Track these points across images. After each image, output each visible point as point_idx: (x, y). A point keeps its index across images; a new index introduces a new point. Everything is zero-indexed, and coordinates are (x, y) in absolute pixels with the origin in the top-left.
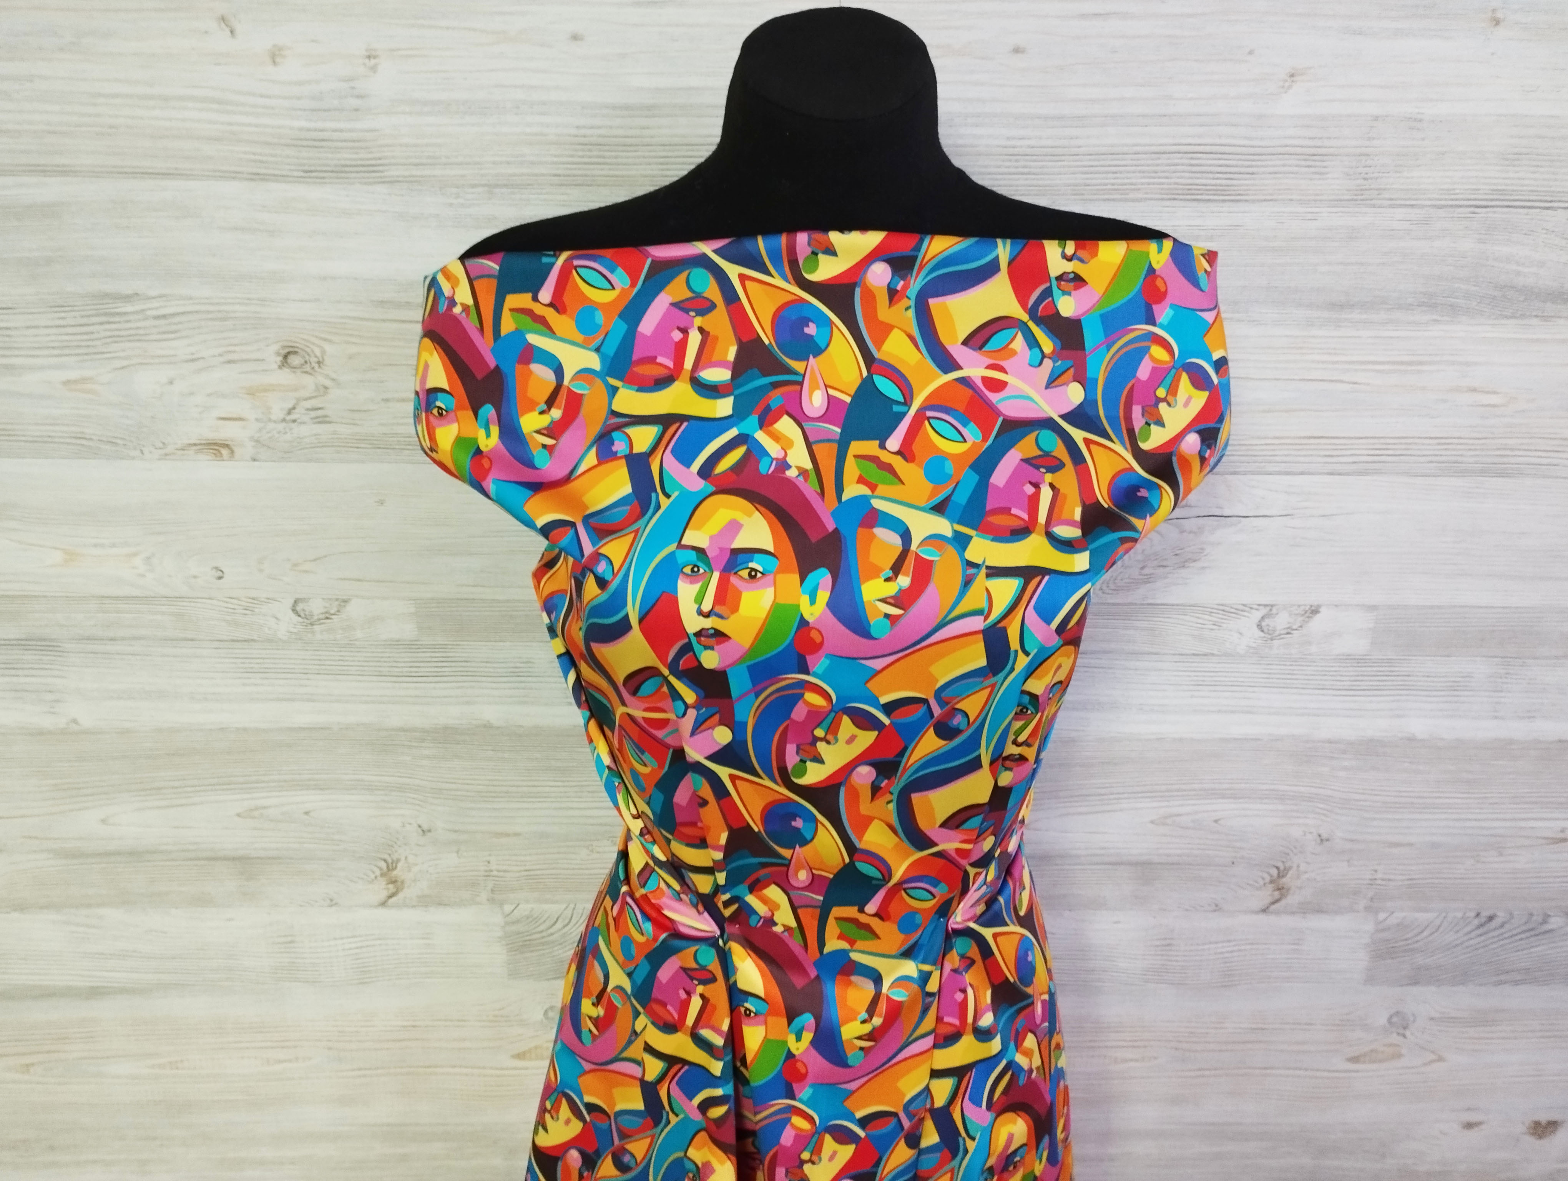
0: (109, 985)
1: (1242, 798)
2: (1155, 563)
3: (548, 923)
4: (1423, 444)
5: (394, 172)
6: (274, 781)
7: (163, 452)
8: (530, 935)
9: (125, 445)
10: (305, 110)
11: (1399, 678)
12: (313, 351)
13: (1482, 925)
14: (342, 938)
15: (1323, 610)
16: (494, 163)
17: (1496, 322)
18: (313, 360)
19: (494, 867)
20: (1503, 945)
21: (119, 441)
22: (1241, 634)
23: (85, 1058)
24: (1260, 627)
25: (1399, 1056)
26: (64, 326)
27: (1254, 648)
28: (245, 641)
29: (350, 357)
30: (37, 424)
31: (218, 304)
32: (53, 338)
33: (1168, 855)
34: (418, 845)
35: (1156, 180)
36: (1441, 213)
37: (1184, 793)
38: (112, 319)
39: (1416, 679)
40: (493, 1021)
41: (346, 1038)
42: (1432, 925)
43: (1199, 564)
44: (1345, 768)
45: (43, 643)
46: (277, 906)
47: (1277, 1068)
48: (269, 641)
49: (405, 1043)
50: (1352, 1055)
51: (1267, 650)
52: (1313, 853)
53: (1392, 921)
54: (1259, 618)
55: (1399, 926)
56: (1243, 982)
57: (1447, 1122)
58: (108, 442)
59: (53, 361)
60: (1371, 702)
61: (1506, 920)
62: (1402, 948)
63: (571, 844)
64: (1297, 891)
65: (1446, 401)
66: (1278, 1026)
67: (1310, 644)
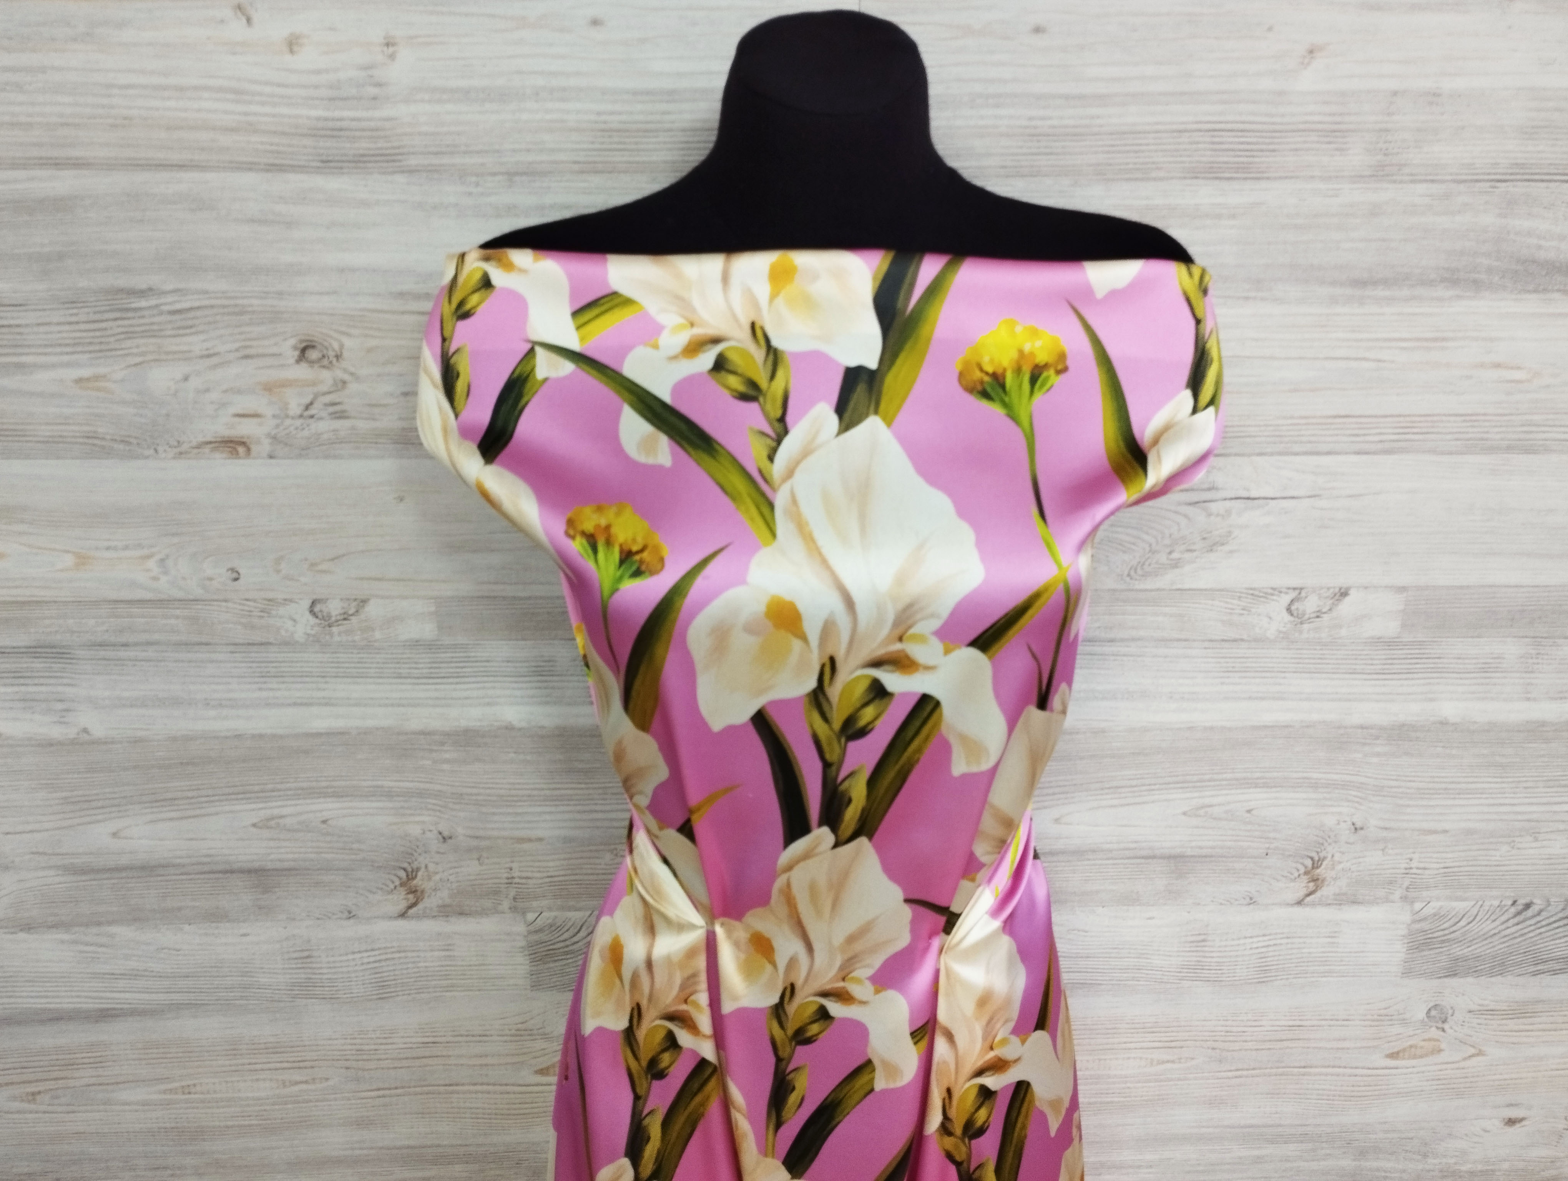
0: (119, 1006)
1: (1276, 786)
2: (1183, 547)
3: (571, 932)
4: (1449, 422)
5: (413, 161)
6: (290, 789)
7: (178, 450)
8: (554, 944)
9: (138, 444)
10: (322, 99)
11: (1430, 661)
12: (330, 344)
13: (1519, 913)
14: (360, 952)
15: (1352, 592)
16: (514, 151)
17: (1519, 296)
18: (331, 354)
19: (516, 874)
20: (1541, 933)
21: (132, 440)
22: (1270, 618)
24: (1289, 610)
25: (1440, 1051)
26: (77, 323)
27: (1284, 633)
29: (370, 350)
30: (47, 424)
31: (234, 298)
32: (65, 335)
33: (1201, 848)
34: (438, 853)
35: (1179, 159)
36: (1462, 187)
37: (1217, 783)
38: (124, 315)
39: (1445, 661)
40: (517, 1036)
41: (365, 1057)
42: (1469, 914)
43: (1226, 548)
44: (1378, 755)
45: (54, 650)
46: (294, 919)
47: (1316, 1067)
48: (286, 643)
49: (425, 1061)
50: (1391, 1051)
51: (1297, 635)
52: (1347, 843)
53: (1429, 911)
54: (1289, 601)
55: (1435, 915)
56: (1279, 978)
57: (1490, 1119)
58: (122, 441)
59: (66, 358)
60: (1402, 686)
61: (1542, 907)
62: (1440, 939)
63: (595, 848)
64: (1333, 882)
65: (1471, 377)
66: (1316, 1023)
67: (1340, 627)
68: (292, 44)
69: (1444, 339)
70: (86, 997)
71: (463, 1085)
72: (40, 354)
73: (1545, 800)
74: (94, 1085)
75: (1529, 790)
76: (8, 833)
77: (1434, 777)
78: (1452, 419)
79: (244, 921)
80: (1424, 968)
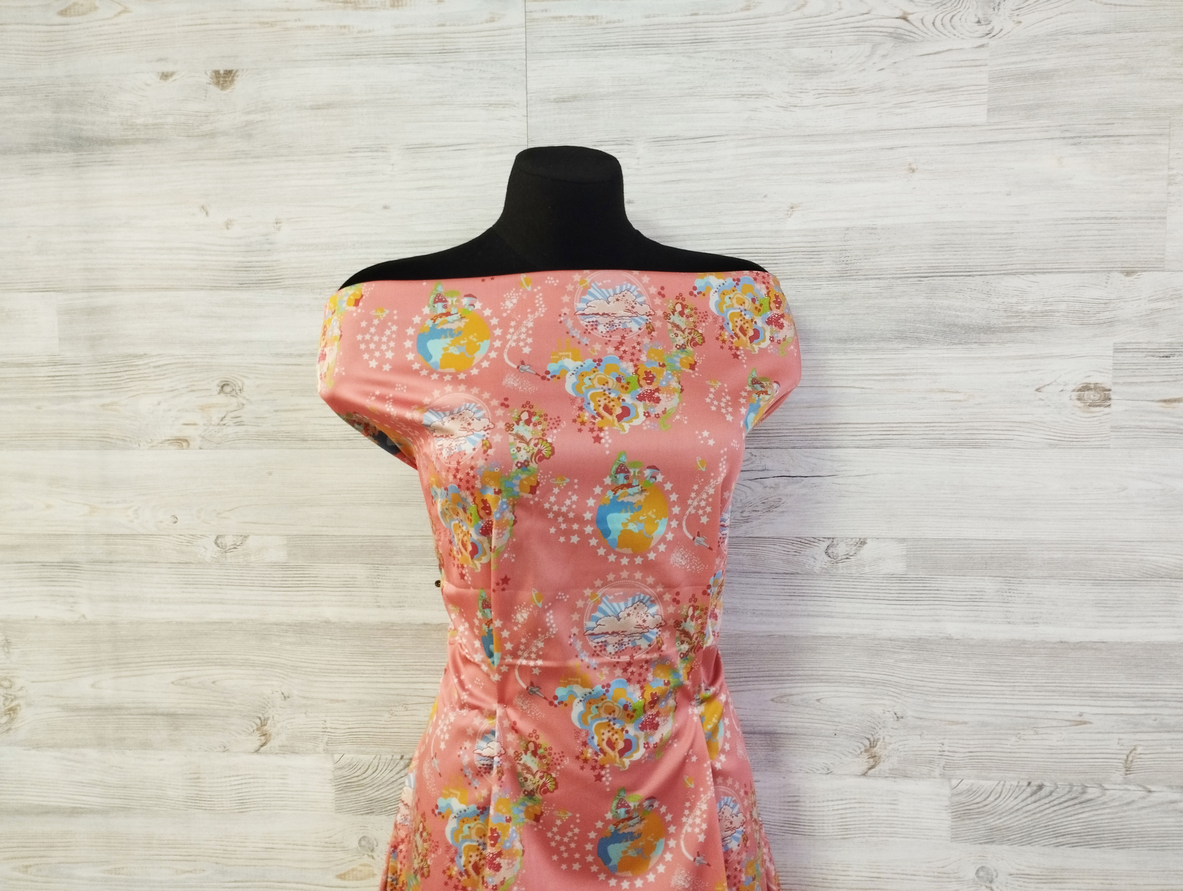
1: (835, 682)
2: (751, 509)
3: (362, 770)
5: (287, 282)
6: (196, 659)
7: (151, 445)
8: (351, 778)
9: (130, 441)
10: (242, 252)
11: (932, 592)
12: (237, 383)
13: (1035, 793)
14: (229, 777)
15: (868, 541)
18: (237, 388)
19: (328, 725)
20: (1054, 811)
21: (127, 439)
22: (815, 559)
24: (827, 553)
26: (107, 373)
27: (826, 569)
28: (186, 563)
29: (258, 386)
30: (83, 430)
31: (188, 358)
33: (786, 727)
34: (281, 707)
36: (899, 281)
37: (793, 678)
38: (131, 368)
39: (943, 592)
40: (326, 847)
41: (227, 856)
42: (995, 791)
43: (780, 509)
44: (905, 661)
45: (72, 565)
46: (191, 750)
48: (200, 563)
49: (266, 862)
51: (835, 571)
52: (893, 728)
53: (963, 787)
54: (826, 547)
55: (969, 791)
56: (857, 836)
58: (121, 439)
59: (97, 392)
60: (914, 610)
61: (1052, 789)
62: (975, 811)
63: (379, 709)
64: (887, 760)
65: (925, 398)
66: (890, 876)
67: (864, 566)
68: (228, 225)
69: (903, 374)
71: (289, 883)
72: (85, 390)
73: (1037, 702)
74: (63, 863)
75: (1023, 693)
76: (33, 682)
77: (949, 679)
78: (918, 425)
80: (968, 834)
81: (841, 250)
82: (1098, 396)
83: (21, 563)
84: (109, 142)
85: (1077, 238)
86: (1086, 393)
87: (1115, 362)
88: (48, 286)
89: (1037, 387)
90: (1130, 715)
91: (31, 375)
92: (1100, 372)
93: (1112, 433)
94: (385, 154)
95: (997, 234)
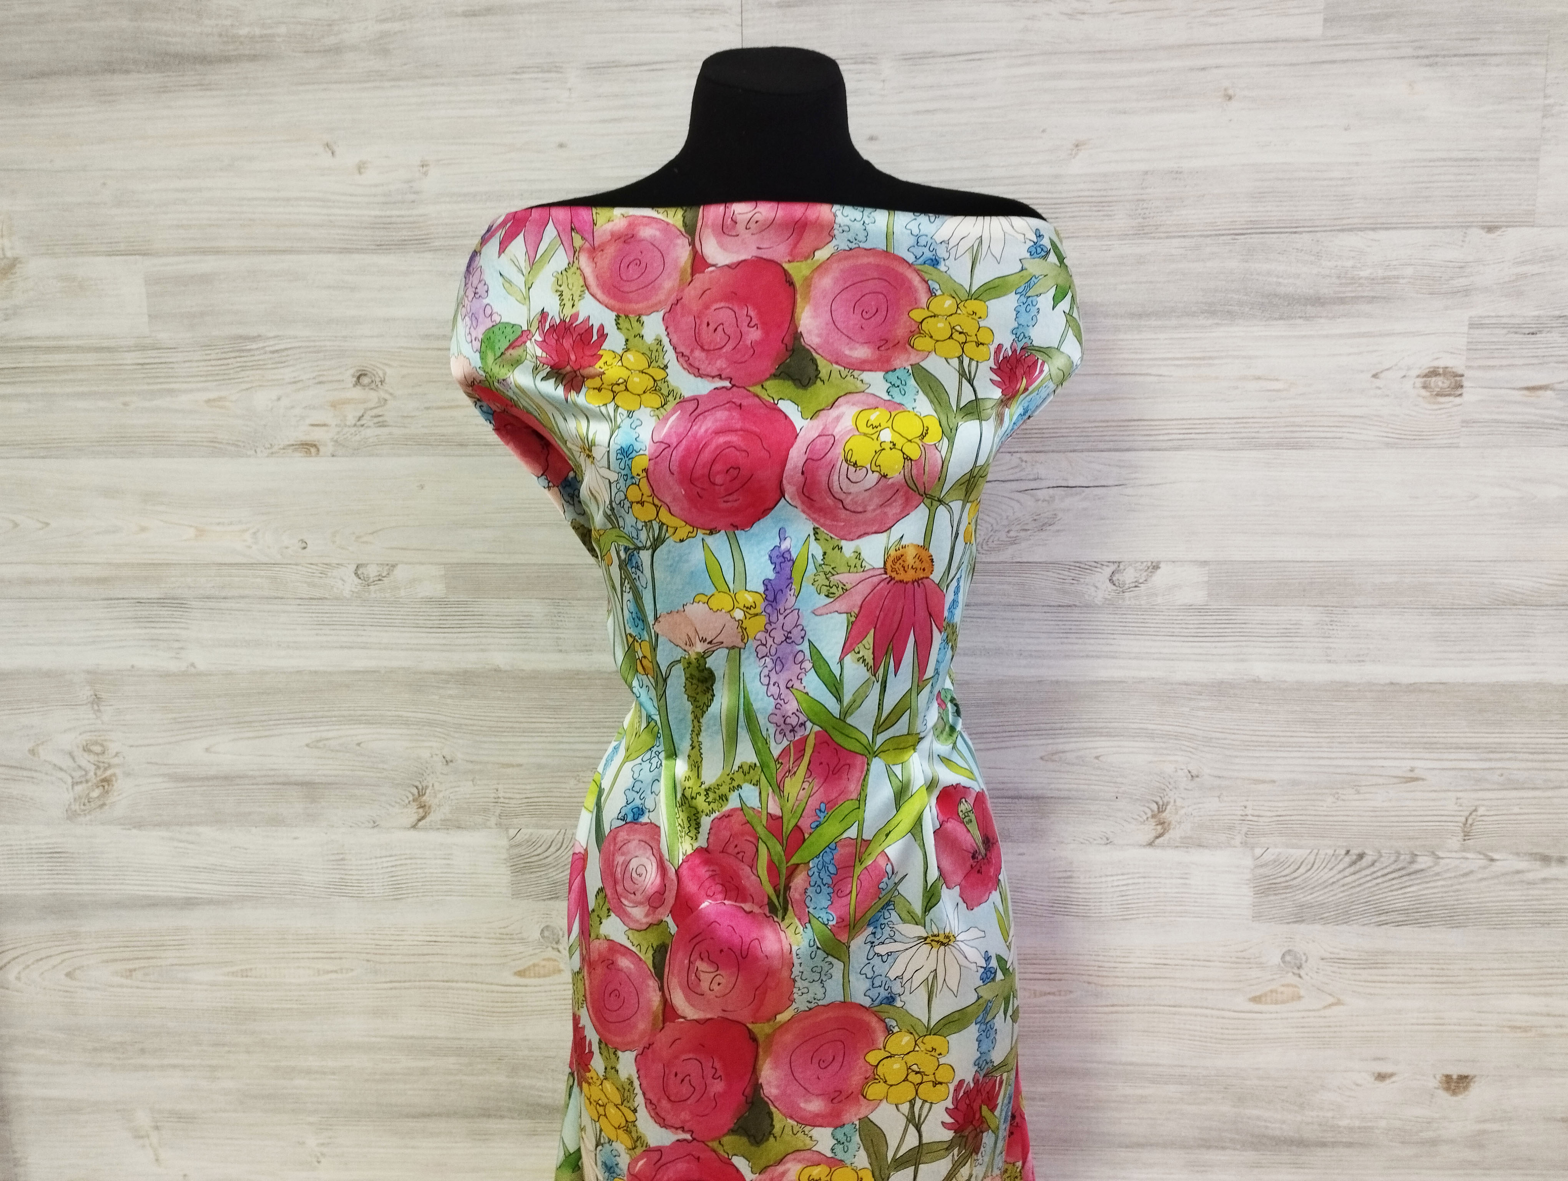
0: (201, 896)
1: (1118, 736)
2: (1019, 527)
3: (544, 848)
4: (1225, 424)
5: (437, 244)
6: (335, 717)
7: (270, 451)
8: (530, 857)
9: (244, 447)
10: (379, 203)
11: (1237, 626)
12: (377, 373)
13: (1354, 863)
14: (380, 857)
15: (1162, 565)
17: (1268, 323)
18: (378, 379)
19: (501, 794)
20: (1378, 884)
21: (240, 444)
22: (1097, 587)
23: (176, 965)
24: (1111, 580)
25: (1300, 997)
26: (210, 360)
27: (1110, 600)
28: (321, 599)
29: (403, 377)
30: (185, 432)
31: (314, 341)
32: (201, 369)
33: (1058, 790)
34: (442, 774)
36: (1209, 241)
37: (1067, 731)
38: (242, 354)
39: (1250, 626)
40: (501, 939)
41: (381, 951)
42: (1307, 862)
43: (1055, 527)
44: (1204, 709)
45: (176, 601)
46: (333, 826)
47: (1185, 1007)
48: (337, 599)
49: (427, 958)
50: (1253, 995)
51: (1120, 602)
53: (1268, 857)
54: (1111, 573)
55: (1275, 862)
56: (1139, 916)
57: (1360, 1072)
58: (233, 444)
59: (200, 385)
60: (1216, 647)
61: (1375, 858)
62: (1283, 885)
63: (562, 774)
64: (1178, 826)
65: (1237, 388)
66: (1180, 962)
67: (1156, 595)
68: (361, 168)
69: (1210, 358)
70: (176, 887)
71: (457, 982)
72: (183, 382)
73: (1359, 755)
75: (1343, 745)
76: (132, 746)
77: (1255, 731)
78: (1226, 421)
79: (296, 826)
80: (1273, 912)
81: (1138, 200)
82: (1447, 383)
83: (111, 599)
84: (204, 59)
85: (1428, 185)
86: (1434, 379)
87: (1470, 340)
88: (131, 248)
89: (1374, 372)
90: (1472, 769)
91: (114, 362)
92: (1451, 353)
93: (1463, 429)
94: (560, 75)
95: (1331, 179)
